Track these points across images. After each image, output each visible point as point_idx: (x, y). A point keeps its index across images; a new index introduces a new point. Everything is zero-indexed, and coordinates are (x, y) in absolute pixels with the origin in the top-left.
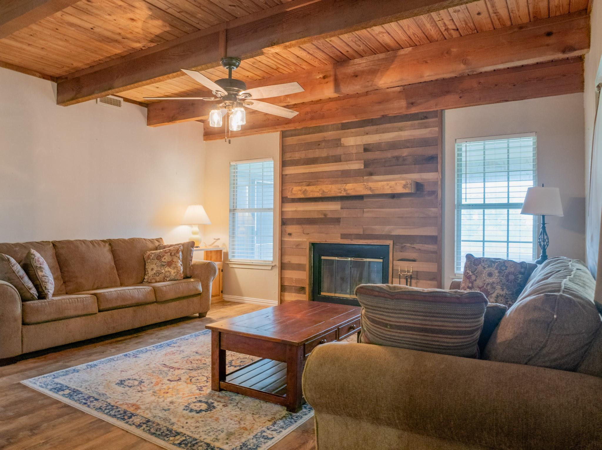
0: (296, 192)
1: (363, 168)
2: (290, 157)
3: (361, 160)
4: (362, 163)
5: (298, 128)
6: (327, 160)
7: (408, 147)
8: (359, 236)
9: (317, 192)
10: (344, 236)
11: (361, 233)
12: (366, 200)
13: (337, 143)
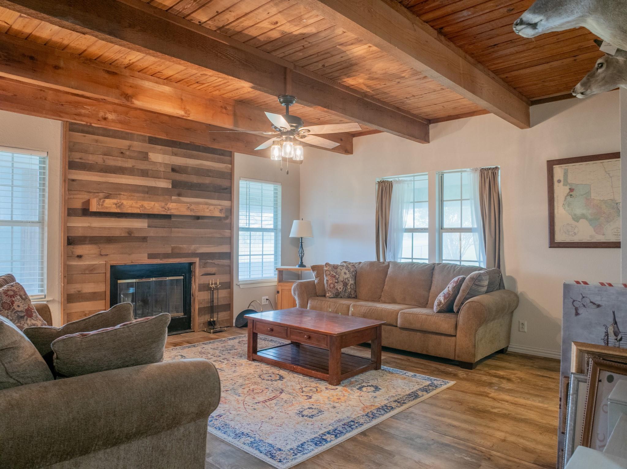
0: (109, 206)
1: (170, 187)
2: (80, 159)
3: (169, 179)
4: (170, 183)
5: (93, 125)
6: (131, 172)
7: (210, 176)
8: (167, 256)
9: (138, 208)
10: (151, 256)
11: (170, 252)
12: (174, 220)
13: (145, 157)
